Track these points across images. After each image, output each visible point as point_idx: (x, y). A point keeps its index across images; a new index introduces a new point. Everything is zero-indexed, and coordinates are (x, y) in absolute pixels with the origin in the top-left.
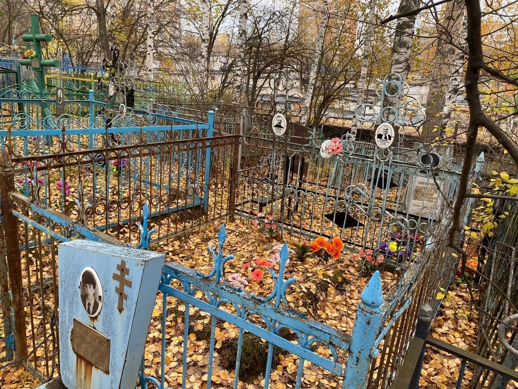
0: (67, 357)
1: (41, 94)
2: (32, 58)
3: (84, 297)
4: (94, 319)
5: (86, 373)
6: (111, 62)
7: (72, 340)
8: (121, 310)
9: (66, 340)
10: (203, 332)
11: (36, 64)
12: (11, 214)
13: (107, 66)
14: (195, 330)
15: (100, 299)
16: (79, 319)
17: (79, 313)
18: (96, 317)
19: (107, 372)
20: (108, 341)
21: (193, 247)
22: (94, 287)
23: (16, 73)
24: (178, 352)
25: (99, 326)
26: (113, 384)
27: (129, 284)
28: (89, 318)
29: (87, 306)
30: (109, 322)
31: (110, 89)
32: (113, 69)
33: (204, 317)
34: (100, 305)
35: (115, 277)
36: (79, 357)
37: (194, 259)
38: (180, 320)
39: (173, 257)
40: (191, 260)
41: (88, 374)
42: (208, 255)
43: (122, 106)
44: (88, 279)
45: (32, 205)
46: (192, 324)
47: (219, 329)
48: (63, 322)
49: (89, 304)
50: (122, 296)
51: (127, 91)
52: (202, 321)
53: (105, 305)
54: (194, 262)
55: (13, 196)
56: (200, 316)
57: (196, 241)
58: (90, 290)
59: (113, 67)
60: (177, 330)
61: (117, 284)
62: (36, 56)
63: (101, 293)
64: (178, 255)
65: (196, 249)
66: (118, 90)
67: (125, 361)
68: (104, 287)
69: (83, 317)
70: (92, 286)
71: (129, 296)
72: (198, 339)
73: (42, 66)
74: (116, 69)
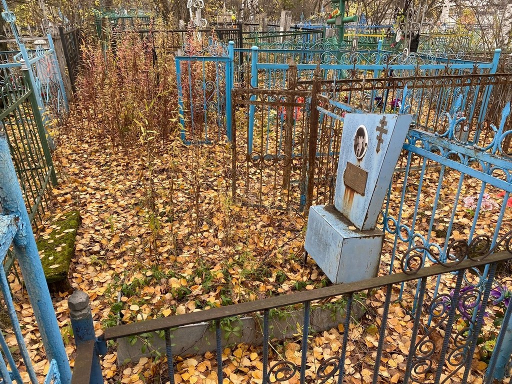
0: (339, 189)
1: (340, 46)
2: (337, 16)
3: (356, 146)
4: (359, 160)
5: (350, 197)
6: (402, 11)
7: (344, 177)
8: (378, 152)
9: (341, 177)
10: (443, 231)
11: (339, 22)
12: (316, 109)
13: (398, 15)
14: (436, 229)
15: (366, 146)
16: (351, 162)
17: (351, 158)
18: (362, 159)
19: (363, 195)
20: (367, 173)
21: (452, 181)
22: (363, 138)
23: (322, 32)
24: (418, 241)
25: (362, 165)
26: (366, 202)
27: (386, 132)
28: (357, 160)
29: (357, 152)
30: (369, 160)
31: (397, 36)
32: (403, 16)
33: (447, 222)
34: (366, 149)
35: (378, 129)
36: (347, 187)
37: (450, 189)
38: (424, 220)
39: (429, 184)
40: (446, 189)
41: (351, 197)
42: (466, 189)
43: (406, 50)
44: (361, 133)
45: (330, 101)
46: (435, 224)
47: (459, 232)
48: (341, 166)
49: (359, 150)
50: (380, 140)
51: (412, 36)
52: (444, 224)
53: (368, 149)
54: (449, 192)
55: (319, 96)
56: (443, 220)
57: (456, 177)
58: (361, 140)
59: (403, 15)
60: (421, 227)
61: (378, 133)
62: (340, 15)
63: (367, 141)
64: (435, 183)
65: (454, 183)
66: (404, 36)
67: (376, 186)
68: (370, 137)
69: (353, 160)
70: (362, 138)
71: (385, 141)
72: (438, 236)
73: (343, 22)
74: (406, 16)
